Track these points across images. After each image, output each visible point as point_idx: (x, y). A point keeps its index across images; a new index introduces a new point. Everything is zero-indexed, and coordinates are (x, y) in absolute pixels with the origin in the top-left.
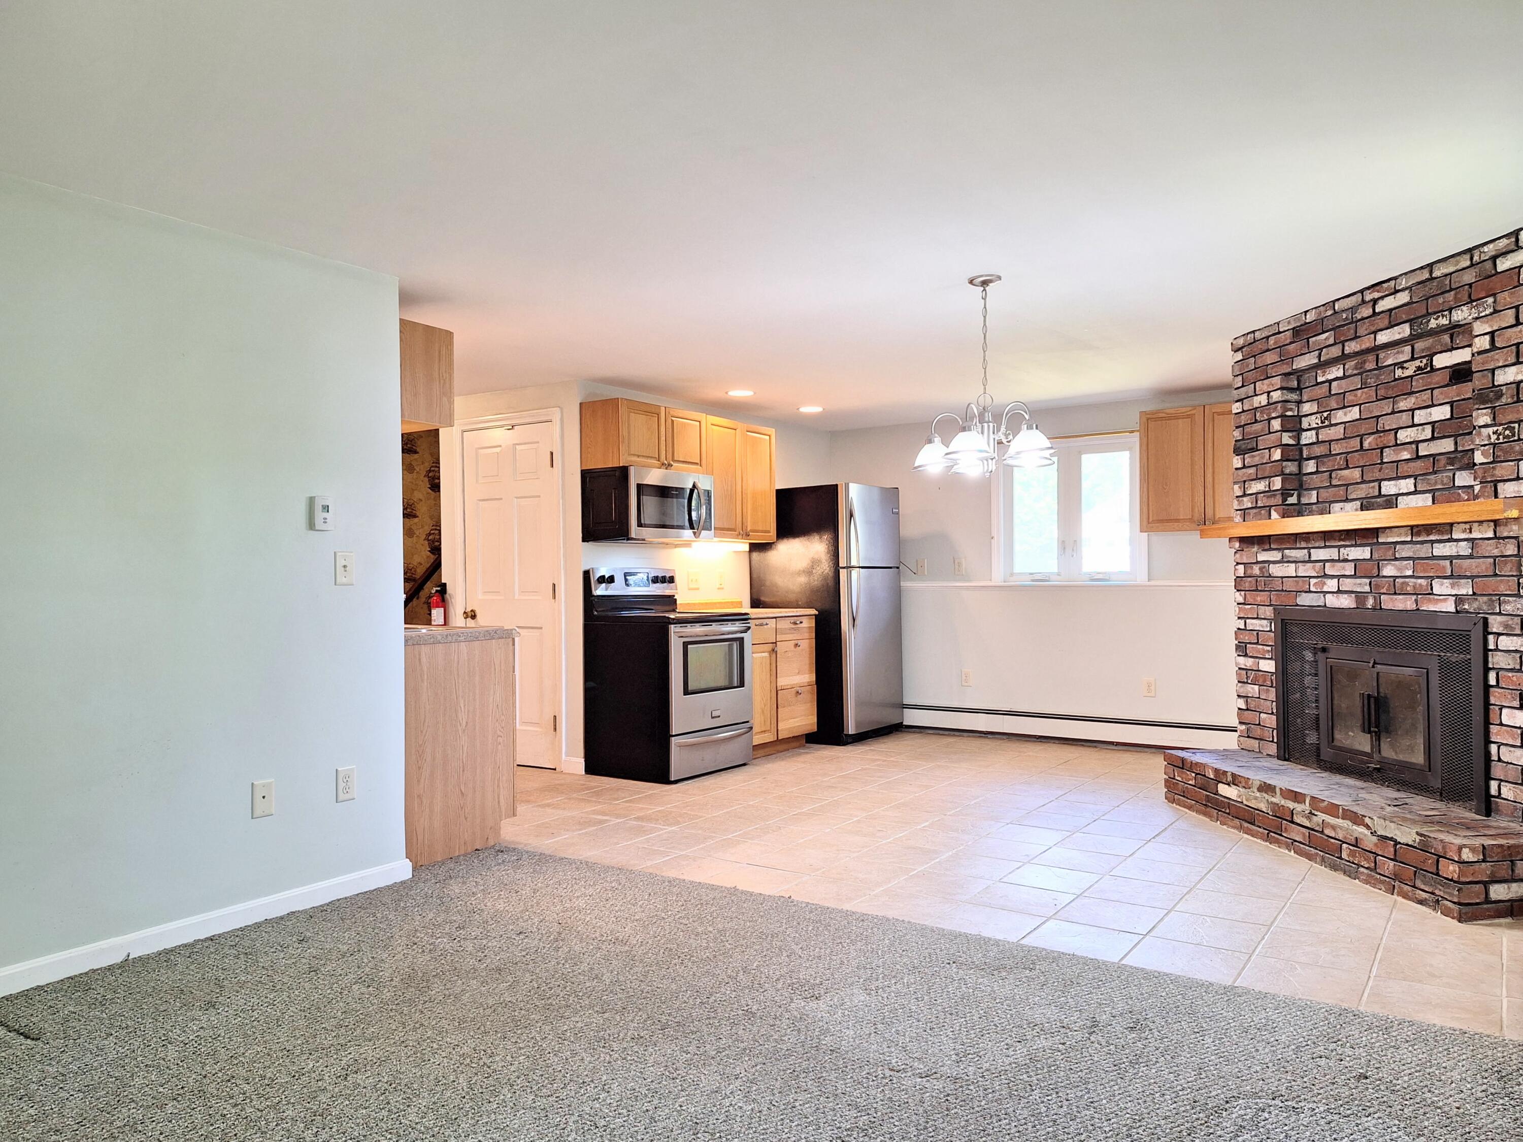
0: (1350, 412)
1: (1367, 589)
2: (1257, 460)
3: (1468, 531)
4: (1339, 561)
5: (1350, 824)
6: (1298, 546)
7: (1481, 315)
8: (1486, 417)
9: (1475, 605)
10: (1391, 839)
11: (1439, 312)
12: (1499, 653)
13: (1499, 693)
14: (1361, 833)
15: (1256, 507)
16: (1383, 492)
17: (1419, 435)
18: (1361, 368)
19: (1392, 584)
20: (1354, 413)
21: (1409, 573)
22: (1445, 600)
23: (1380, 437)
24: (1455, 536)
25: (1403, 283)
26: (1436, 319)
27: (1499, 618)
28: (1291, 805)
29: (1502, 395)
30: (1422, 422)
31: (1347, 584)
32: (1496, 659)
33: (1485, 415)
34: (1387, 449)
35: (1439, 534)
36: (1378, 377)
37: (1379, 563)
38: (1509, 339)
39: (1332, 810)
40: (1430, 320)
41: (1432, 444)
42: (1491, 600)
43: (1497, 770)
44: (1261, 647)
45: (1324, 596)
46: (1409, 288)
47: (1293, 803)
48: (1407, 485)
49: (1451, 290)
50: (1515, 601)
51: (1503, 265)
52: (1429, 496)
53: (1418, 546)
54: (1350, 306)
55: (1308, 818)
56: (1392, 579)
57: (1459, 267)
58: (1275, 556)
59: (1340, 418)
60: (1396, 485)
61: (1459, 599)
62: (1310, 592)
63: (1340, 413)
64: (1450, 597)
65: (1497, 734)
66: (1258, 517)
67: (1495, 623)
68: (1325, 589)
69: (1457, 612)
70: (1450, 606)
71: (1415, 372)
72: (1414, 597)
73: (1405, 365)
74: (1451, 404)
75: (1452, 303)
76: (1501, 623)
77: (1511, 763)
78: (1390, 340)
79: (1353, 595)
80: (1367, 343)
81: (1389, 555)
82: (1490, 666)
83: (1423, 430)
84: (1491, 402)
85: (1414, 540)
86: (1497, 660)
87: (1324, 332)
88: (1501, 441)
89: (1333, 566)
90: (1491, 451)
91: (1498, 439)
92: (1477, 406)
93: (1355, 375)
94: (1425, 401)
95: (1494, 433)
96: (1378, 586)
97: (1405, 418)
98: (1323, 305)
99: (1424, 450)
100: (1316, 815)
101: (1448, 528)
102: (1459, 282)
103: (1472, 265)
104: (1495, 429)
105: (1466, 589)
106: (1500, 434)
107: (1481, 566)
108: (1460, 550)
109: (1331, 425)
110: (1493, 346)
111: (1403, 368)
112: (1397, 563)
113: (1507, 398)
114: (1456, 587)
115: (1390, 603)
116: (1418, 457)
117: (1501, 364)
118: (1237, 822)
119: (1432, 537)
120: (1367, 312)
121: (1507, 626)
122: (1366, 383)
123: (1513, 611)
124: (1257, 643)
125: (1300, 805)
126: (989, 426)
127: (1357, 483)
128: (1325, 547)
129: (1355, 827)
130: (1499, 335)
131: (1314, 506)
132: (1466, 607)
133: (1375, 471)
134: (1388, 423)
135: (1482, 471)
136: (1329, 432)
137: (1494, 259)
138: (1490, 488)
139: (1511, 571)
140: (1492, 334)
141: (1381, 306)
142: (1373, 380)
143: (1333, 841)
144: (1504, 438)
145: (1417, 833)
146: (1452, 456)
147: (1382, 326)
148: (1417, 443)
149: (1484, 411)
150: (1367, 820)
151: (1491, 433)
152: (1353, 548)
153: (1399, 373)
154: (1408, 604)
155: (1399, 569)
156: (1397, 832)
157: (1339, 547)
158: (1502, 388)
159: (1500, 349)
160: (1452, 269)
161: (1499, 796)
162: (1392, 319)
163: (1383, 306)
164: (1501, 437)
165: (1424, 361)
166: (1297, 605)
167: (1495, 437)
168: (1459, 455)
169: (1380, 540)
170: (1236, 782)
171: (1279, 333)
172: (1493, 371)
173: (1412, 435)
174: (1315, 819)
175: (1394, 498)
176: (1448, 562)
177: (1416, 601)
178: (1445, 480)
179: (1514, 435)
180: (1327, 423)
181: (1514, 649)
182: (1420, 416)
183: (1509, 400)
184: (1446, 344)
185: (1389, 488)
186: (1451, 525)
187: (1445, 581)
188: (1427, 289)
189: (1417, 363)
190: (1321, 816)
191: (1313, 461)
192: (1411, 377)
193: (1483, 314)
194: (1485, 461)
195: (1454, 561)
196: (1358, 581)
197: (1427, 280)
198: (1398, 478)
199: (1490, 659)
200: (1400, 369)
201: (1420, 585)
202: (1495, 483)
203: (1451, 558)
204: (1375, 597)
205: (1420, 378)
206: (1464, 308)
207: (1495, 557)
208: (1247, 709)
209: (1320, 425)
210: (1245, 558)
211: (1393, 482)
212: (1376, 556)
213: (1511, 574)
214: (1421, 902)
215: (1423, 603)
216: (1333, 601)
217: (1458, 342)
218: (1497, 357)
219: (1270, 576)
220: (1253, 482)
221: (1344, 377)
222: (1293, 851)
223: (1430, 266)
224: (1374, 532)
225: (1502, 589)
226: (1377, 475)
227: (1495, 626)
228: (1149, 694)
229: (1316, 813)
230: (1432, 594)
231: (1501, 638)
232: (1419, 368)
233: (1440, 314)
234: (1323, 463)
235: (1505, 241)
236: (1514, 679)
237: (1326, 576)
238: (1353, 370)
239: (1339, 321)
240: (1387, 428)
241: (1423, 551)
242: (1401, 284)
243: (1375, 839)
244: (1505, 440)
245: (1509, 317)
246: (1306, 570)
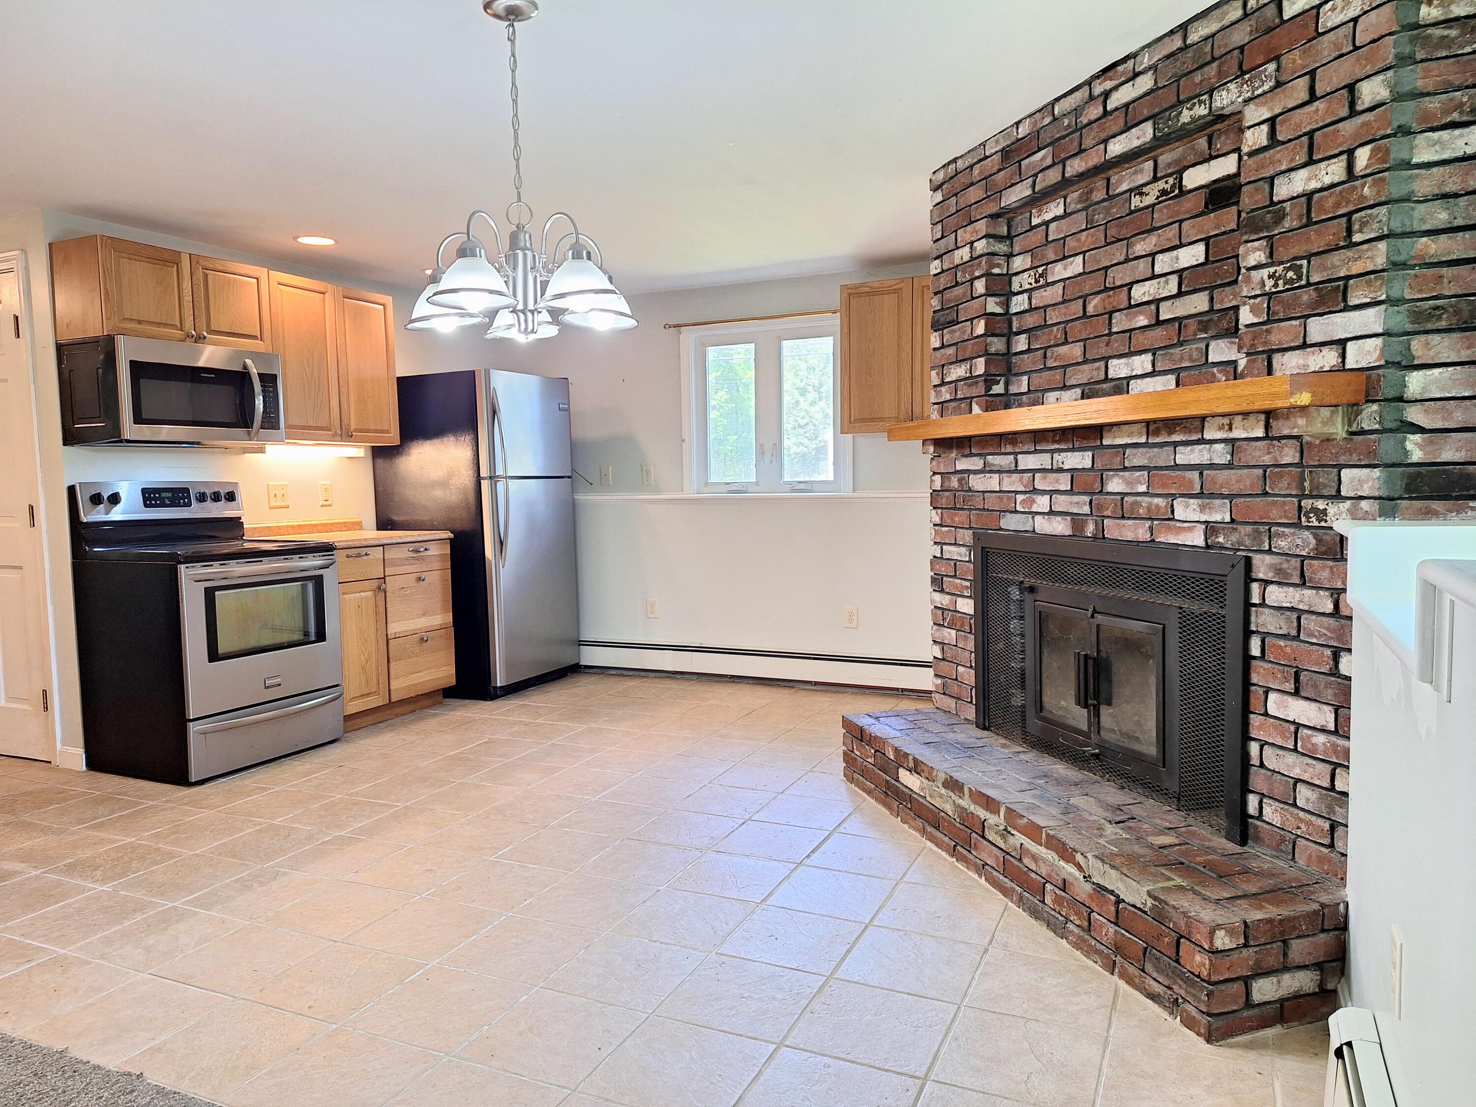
0: (1071, 263)
1: (1086, 509)
2: (957, 337)
3: (1227, 427)
4: (1051, 471)
5: (1056, 857)
6: (1003, 450)
7: (1257, 93)
8: (1258, 253)
9: (1234, 538)
10: (1112, 892)
11: (1195, 98)
12: (1267, 611)
13: (1264, 669)
14: (1070, 874)
15: (955, 400)
16: (1111, 373)
17: (1160, 291)
18: (1087, 200)
19: (1119, 504)
20: (1076, 266)
21: (1142, 488)
22: (1190, 529)
23: (1109, 296)
24: (1207, 436)
25: (1146, 60)
26: (1191, 109)
27: (1268, 559)
28: (982, 813)
29: (1284, 216)
30: (1165, 271)
31: (1063, 503)
32: (1261, 620)
33: (1259, 250)
34: (1117, 314)
35: (1185, 433)
36: (1108, 210)
37: (1102, 475)
38: (1299, 126)
39: (1033, 831)
40: (1181, 112)
41: (1178, 302)
42: (1258, 532)
43: (1257, 780)
44: (959, 581)
45: (1033, 518)
46: (1153, 68)
47: (984, 812)
48: (1142, 363)
49: (1214, 59)
50: (1293, 534)
51: (1293, 6)
52: (1171, 379)
53: (1156, 450)
54: (1074, 106)
55: (1003, 837)
56: (1119, 497)
57: (1226, 22)
58: (975, 463)
59: (1059, 273)
60: (1127, 364)
61: (1211, 529)
62: (1016, 512)
63: (1059, 266)
64: (1198, 525)
65: (1260, 728)
66: (957, 411)
67: (1262, 566)
68: (1035, 509)
69: (1208, 546)
70: (1197, 538)
71: (1158, 198)
72: (1148, 524)
73: (1145, 190)
74: (1207, 240)
75: (1213, 80)
76: (1271, 566)
77: (1279, 773)
78: (1125, 150)
79: (1069, 518)
80: (1094, 158)
81: (1116, 463)
82: (1253, 628)
83: (1167, 283)
84: (1268, 229)
85: (1150, 441)
86: (1263, 620)
87: (1039, 150)
88: (1280, 288)
89: (1045, 478)
90: (1265, 305)
91: (1276, 285)
92: (1245, 238)
93: (1079, 211)
94: (1170, 240)
95: (1270, 277)
96: (1100, 507)
97: (1142, 267)
98: (1040, 111)
99: (1166, 312)
100: (1013, 835)
101: (1198, 423)
102: (1226, 45)
103: (1246, 15)
104: (1272, 270)
105: (1220, 514)
106: (1279, 278)
107: (1246, 479)
108: (1214, 456)
109: (1048, 284)
110: (1273, 140)
111: (1141, 194)
112: (1127, 474)
113: (1292, 221)
114: (1207, 510)
115: (1116, 530)
116: (1159, 323)
117: (1284, 168)
118: (919, 822)
119: (1176, 438)
120: (1096, 112)
121: (1279, 571)
122: (1092, 221)
123: (1290, 549)
124: (955, 576)
125: (992, 816)
126: (525, 256)
127: (1078, 364)
128: (1036, 451)
129: (1062, 863)
130: (1284, 121)
131: (1024, 398)
132: (1221, 539)
133: (1101, 345)
134: (1119, 276)
135: (1249, 336)
136: (1044, 294)
138: (1261, 362)
139: (1288, 488)
140: (1272, 121)
141: (1115, 101)
142: (1102, 216)
143: (1033, 875)
144: (1285, 284)
145: (1149, 893)
146: (1206, 318)
147: (1115, 129)
148: (1157, 302)
149: (1256, 244)
150: (1079, 857)
151: (1266, 278)
152: (1069, 454)
153: (1136, 202)
154: (1141, 532)
155: (1129, 483)
156: (1120, 885)
157: (1052, 452)
158: (1285, 205)
159: (1284, 143)
160: (1214, 27)
161: (1260, 816)
162: (1129, 117)
163: (1118, 100)
164: (1281, 282)
165: (1171, 180)
166: (1001, 529)
167: (1272, 282)
168: (1215, 317)
169: (1106, 442)
170: (919, 770)
171: (986, 158)
172: (1271, 180)
173: (1152, 292)
174: (1011, 840)
175: (1125, 382)
176: (1195, 475)
177: (1151, 529)
178: (1195, 355)
179: (1300, 278)
180: (1042, 282)
181: (1288, 605)
182: (1163, 263)
183: (1295, 224)
184: (1202, 153)
185: (1119, 368)
186: (1203, 419)
187: (1192, 501)
188: (1178, 64)
189: (1161, 185)
190: (1018, 839)
191: (1025, 335)
192: (1153, 205)
193: (1260, 91)
194: (1256, 320)
195: (1205, 472)
196: (1076, 498)
197: (1180, 50)
198: (1130, 354)
199: (1253, 618)
200: (1137, 196)
201: (1157, 506)
202: (1269, 354)
203: (1200, 468)
204: (1096, 521)
205: (1165, 207)
206: (1232, 86)
207: (1265, 467)
208: (943, 659)
209: (1034, 285)
210: (942, 466)
211: (1123, 361)
212: (1099, 465)
213: (1288, 492)
214: (1153, 997)
215: (1160, 532)
216: (1043, 525)
217: (1218, 146)
218: (1278, 156)
219: (970, 490)
220: (952, 366)
221: (1066, 215)
222: (983, 878)
223: (1184, 28)
224: (1098, 430)
225: (1275, 515)
226: (1104, 351)
227: (1262, 570)
228: (849, 625)
229: (1013, 832)
230: (1173, 519)
231: (1271, 588)
232: (1163, 192)
233: (1196, 101)
234: (1037, 338)
236: (1288, 650)
237: (1035, 491)
238: (1076, 203)
239: (1058, 132)
240: (1118, 283)
241: (1163, 457)
242: (1142, 63)
243: (1088, 887)
244: (1287, 287)
245: (1299, 90)
246: (1012, 483)
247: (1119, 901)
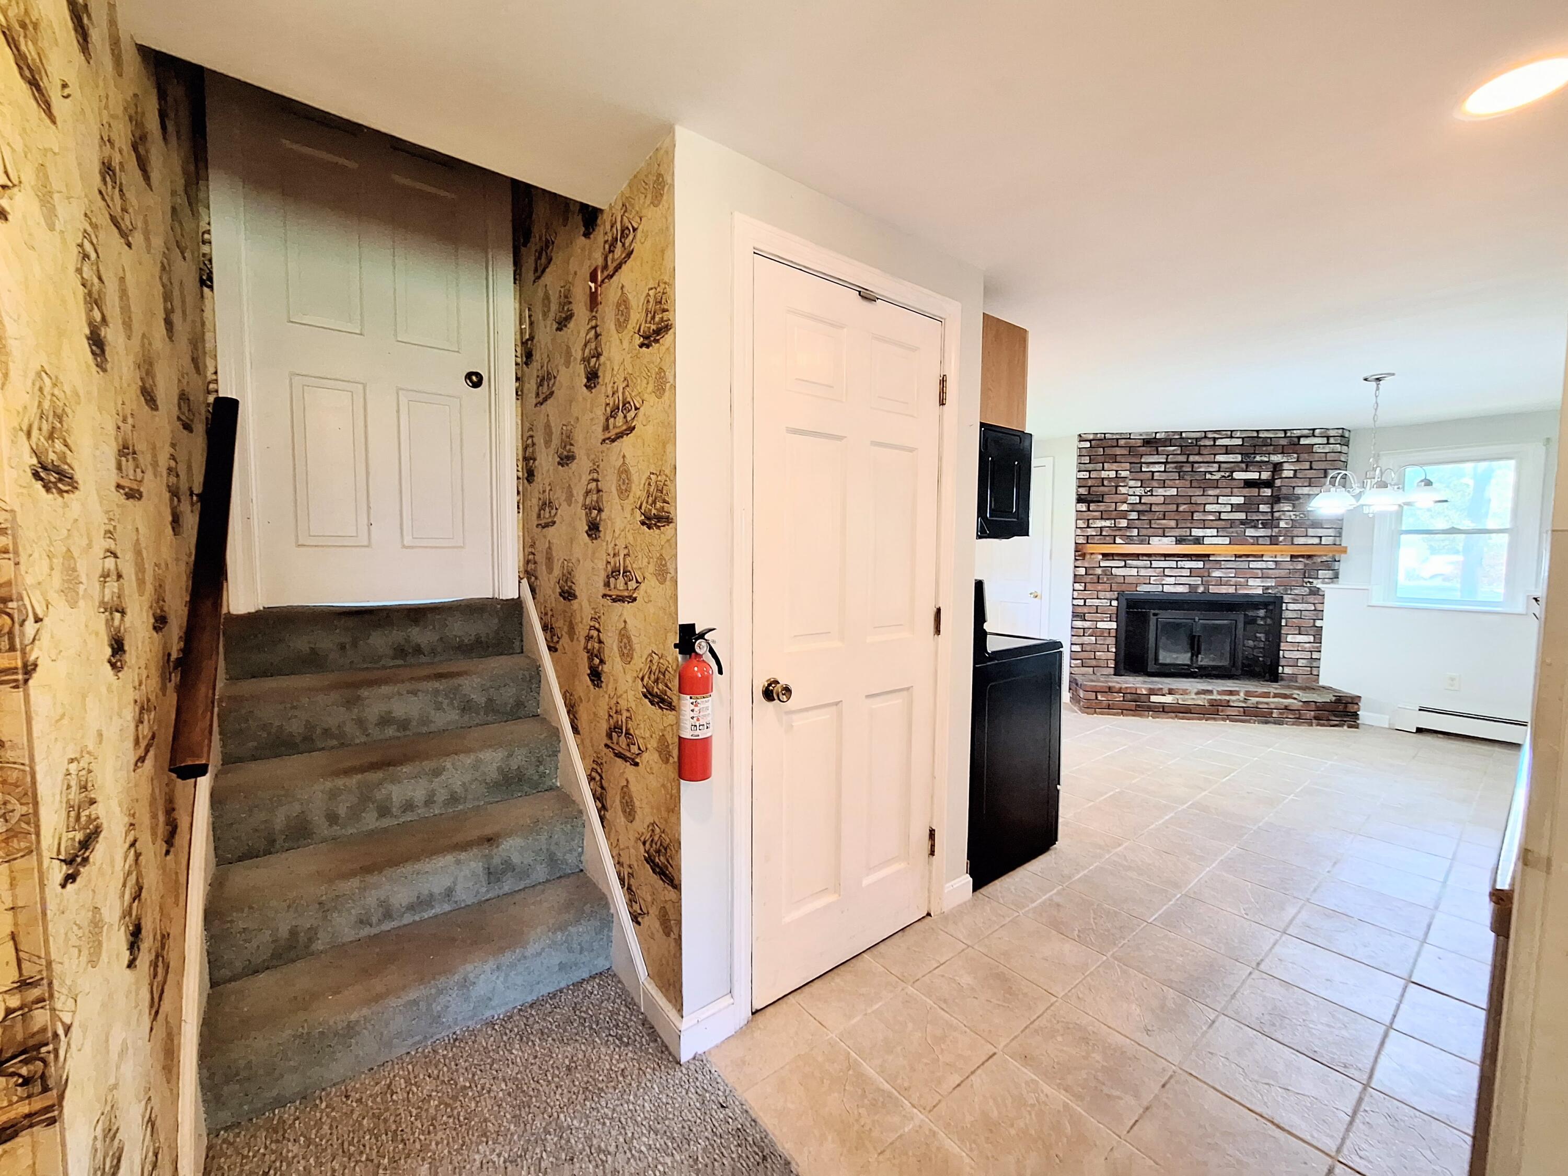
0: (1169, 491)
1: (1199, 583)
2: (1102, 508)
3: (1274, 557)
4: (1176, 568)
5: (1278, 700)
6: (1141, 559)
8: (1289, 507)
9: (1276, 591)
10: (1311, 702)
11: (1261, 454)
12: (1289, 611)
13: (1287, 628)
15: (1101, 535)
16: (1193, 534)
17: (1221, 509)
18: (1179, 469)
19: (1219, 580)
20: (1174, 492)
21: (1232, 575)
22: (1255, 588)
24: (1264, 559)
25: (1238, 434)
27: (1290, 596)
28: (1227, 698)
30: (1223, 503)
31: (1183, 580)
34: (1197, 513)
35: (1254, 558)
36: (1192, 476)
38: (1306, 475)
39: (1265, 695)
41: (1231, 514)
42: (1286, 588)
43: (1282, 662)
44: (1100, 615)
45: (1163, 586)
46: (1243, 438)
48: (1214, 532)
49: (1271, 445)
50: (1301, 589)
51: (1303, 441)
54: (1194, 437)
57: (1276, 436)
58: (1117, 564)
59: (1161, 492)
60: (1204, 532)
61: (1265, 588)
62: (1150, 584)
63: (1160, 490)
64: (1259, 587)
65: (1284, 646)
67: (1286, 598)
68: (1163, 582)
69: (1263, 594)
70: (1259, 591)
71: (1220, 478)
73: (1213, 473)
74: (1245, 497)
75: (1271, 451)
76: (1290, 598)
78: (1224, 460)
79: (1188, 586)
81: (1218, 566)
83: (1225, 507)
84: (1293, 501)
86: (1286, 614)
88: (1298, 519)
89: (1172, 571)
90: (1291, 523)
91: (1296, 518)
93: (1175, 472)
94: (1226, 493)
95: (1294, 515)
97: (1211, 499)
98: (1172, 432)
99: (1223, 516)
101: (1260, 555)
102: (1277, 443)
103: (1285, 437)
104: (1294, 513)
105: (1270, 583)
106: (1297, 516)
107: (1283, 573)
108: (1268, 565)
109: (1152, 495)
110: (1295, 476)
111: (1211, 474)
113: (1303, 501)
114: (1264, 582)
115: (1213, 589)
116: (1220, 519)
117: (1300, 485)
118: (1173, 715)
119: (1249, 559)
120: (1207, 443)
121: (1294, 599)
122: (1183, 478)
123: (1299, 593)
124: (1098, 613)
127: (1172, 528)
128: (1165, 560)
129: (1283, 701)
130: (1300, 472)
131: (1137, 538)
132: (1270, 591)
133: (1187, 523)
134: (1199, 500)
136: (1152, 499)
137: (1299, 438)
138: (1290, 539)
139: (1299, 576)
140: (1295, 471)
141: (1218, 442)
142: (1189, 477)
143: (1263, 710)
144: (1300, 518)
147: (1220, 452)
148: (1220, 513)
150: (1295, 696)
151: (1291, 515)
152: (1188, 562)
153: (1208, 476)
154: (1231, 590)
155: (1224, 574)
156: (1317, 698)
157: (1178, 561)
158: (1301, 496)
159: (1298, 478)
160: (1272, 436)
161: (1283, 673)
162: (1228, 450)
165: (1227, 474)
166: (1138, 591)
168: (1248, 521)
169: (1211, 559)
170: (1173, 693)
172: (1294, 488)
173: (1217, 508)
175: (1201, 538)
176: (1259, 571)
177: (1235, 589)
180: (1149, 494)
181: (1297, 609)
182: (1221, 500)
184: (1242, 469)
185: (1196, 532)
186: (1263, 554)
187: (1257, 579)
188: (1255, 441)
189: (1223, 474)
191: (1136, 513)
192: (1218, 480)
193: (1290, 461)
195: (1264, 571)
196: (1192, 579)
198: (1204, 528)
199: (1283, 614)
201: (1240, 581)
202: (1292, 537)
203: (1261, 569)
204: (1204, 587)
205: (1224, 481)
206: (1279, 456)
207: (1290, 570)
208: (1083, 651)
209: (1144, 494)
210: (1086, 564)
211: (1200, 530)
212: (1207, 566)
215: (1240, 590)
216: (1167, 589)
219: (1113, 575)
220: (1097, 521)
221: (1165, 471)
223: (1258, 431)
224: (1208, 556)
225: (1294, 583)
226: (1189, 525)
230: (1247, 585)
231: (1290, 605)
232: (1223, 477)
233: (1263, 455)
234: (1144, 515)
235: (1307, 432)
236: (1297, 622)
237: (1165, 576)
240: (1198, 503)
241: (1245, 565)
242: (1236, 435)
243: (1301, 703)
245: (1307, 465)
246: (1150, 572)
247: (1315, 702)
